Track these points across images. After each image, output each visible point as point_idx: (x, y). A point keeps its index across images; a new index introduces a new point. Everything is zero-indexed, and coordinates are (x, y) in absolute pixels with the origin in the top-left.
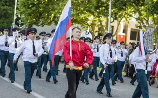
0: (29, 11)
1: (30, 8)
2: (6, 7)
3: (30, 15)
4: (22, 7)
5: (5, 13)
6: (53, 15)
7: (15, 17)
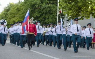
0: (69, 6)
1: (70, 3)
2: (50, 5)
3: (70, 9)
4: (63, 3)
5: (49, 10)
6: (90, 7)
7: (58, 13)
